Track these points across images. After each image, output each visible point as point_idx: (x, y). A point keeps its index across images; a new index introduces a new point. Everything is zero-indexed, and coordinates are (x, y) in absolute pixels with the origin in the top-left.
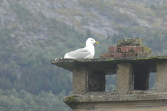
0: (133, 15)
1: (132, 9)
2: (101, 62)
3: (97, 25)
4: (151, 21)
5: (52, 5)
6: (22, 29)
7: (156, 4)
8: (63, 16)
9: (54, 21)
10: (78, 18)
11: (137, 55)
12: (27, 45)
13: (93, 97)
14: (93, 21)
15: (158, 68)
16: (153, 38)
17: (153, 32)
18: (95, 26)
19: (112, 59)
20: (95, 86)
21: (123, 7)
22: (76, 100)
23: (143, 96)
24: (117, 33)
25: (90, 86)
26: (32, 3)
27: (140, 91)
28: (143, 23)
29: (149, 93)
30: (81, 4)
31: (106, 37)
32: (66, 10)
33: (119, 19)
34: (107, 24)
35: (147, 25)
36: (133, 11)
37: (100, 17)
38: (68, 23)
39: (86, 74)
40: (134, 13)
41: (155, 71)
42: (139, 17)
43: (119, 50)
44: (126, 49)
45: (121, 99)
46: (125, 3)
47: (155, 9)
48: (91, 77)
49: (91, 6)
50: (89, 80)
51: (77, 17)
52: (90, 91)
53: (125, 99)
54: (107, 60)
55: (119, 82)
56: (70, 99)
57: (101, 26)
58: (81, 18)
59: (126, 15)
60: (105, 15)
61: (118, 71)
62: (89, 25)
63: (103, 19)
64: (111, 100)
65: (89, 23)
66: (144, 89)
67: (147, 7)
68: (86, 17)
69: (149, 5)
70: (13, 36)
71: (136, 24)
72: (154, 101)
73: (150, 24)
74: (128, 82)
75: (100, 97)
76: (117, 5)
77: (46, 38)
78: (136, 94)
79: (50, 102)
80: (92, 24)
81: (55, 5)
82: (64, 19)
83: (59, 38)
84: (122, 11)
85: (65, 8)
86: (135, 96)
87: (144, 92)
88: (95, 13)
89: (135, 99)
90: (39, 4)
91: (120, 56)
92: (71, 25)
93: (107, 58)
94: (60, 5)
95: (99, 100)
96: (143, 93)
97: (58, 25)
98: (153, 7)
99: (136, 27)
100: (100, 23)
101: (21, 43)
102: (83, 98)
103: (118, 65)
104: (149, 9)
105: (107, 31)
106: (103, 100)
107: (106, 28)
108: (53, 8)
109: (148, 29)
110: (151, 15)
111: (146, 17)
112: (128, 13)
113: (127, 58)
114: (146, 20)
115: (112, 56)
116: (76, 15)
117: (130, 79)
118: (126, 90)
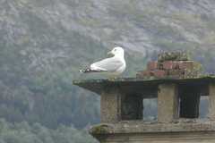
0: (179, 27)
1: (177, 19)
2: (138, 82)
3: (133, 39)
4: (201, 35)
5: (74, 13)
6: (35, 44)
7: (207, 13)
8: (89, 28)
9: (76, 34)
10: (108, 31)
11: (183, 73)
12: (43, 66)
13: (127, 126)
14: (126, 35)
16: (203, 57)
17: (205, 49)
18: (130, 41)
19: (152, 78)
20: (129, 113)
21: (165, 17)
22: (105, 131)
23: (191, 126)
24: (158, 50)
25: (123, 113)
26: (48, 12)
27: (188, 120)
28: (190, 37)
29: (199, 121)
30: (111, 12)
31: (144, 55)
32: (92, 21)
33: (160, 32)
34: (145, 38)
35: (196, 40)
36: (178, 21)
37: (136, 29)
38: (95, 37)
39: (118, 97)
40: (180, 24)
41: (207, 94)
42: (186, 30)
43: (161, 67)
44: (170, 65)
45: (163, 130)
46: (168, 12)
47: (207, 20)
48: (124, 101)
49: (124, 15)
50: (122, 105)
51: (106, 30)
52: (123, 119)
53: (169, 130)
54: (145, 79)
55: (160, 108)
56: (97, 129)
57: (138, 41)
58: (111, 30)
59: (169, 27)
60: (142, 27)
61: (159, 94)
62: (121, 40)
63: (140, 31)
64: (150, 131)
65: (122, 37)
66: (193, 117)
67: (196, 17)
68: (118, 30)
69: (199, 15)
70: (24, 53)
71: (183, 39)
72: (206, 132)
73: (200, 39)
74: (172, 108)
75: (136, 126)
76: (157, 14)
77: (67, 56)
78: (182, 124)
80: (125, 39)
81: (78, 14)
82: (90, 32)
83: (83, 56)
84: (164, 22)
85: (91, 17)
86: (181, 126)
87: (193, 120)
88: (130, 24)
89: (181, 129)
90: (57, 13)
91: (162, 75)
92: (99, 39)
93: (145, 78)
94: (84, 14)
95: (134, 131)
96: (191, 122)
97: (82, 40)
98: (204, 17)
99: (182, 43)
100: (137, 37)
101: (34, 63)
102: (114, 128)
103: (160, 87)
104: (198, 19)
105: (145, 47)
106: (140, 131)
107: (143, 43)
108: (75, 19)
109: (198, 45)
110: (202, 27)
111: (195, 30)
112: (172, 24)
113: (171, 77)
114: (195, 33)
115: (152, 74)
116: (105, 27)
117: (174, 104)
118: (170, 118)
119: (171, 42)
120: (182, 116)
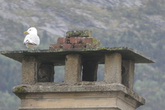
0: (90, 16)
1: (88, 10)
2: (50, 53)
3: (54, 26)
4: (107, 23)
5: (10, 5)
7: (112, 6)
8: (20, 17)
9: (11, 21)
11: (85, 47)
13: (42, 87)
14: (49, 22)
15: (107, 59)
16: (108, 39)
17: (109, 34)
18: (52, 27)
19: (61, 50)
20: (44, 77)
21: (79, 8)
22: (24, 91)
23: (91, 87)
25: (39, 77)
27: (88, 83)
28: (98, 24)
29: (97, 84)
30: (38, 5)
32: (23, 11)
33: (75, 20)
34: (63, 25)
35: (103, 27)
36: (89, 12)
37: (57, 18)
39: (35, 64)
40: (90, 14)
41: (104, 63)
42: (95, 19)
43: (68, 41)
44: (75, 40)
45: (69, 90)
46: (81, 4)
47: (112, 11)
48: (40, 68)
49: (47, 7)
50: (38, 71)
51: (34, 18)
52: (39, 81)
53: (74, 90)
54: (56, 51)
55: (66, 73)
56: (19, 89)
57: (58, 27)
58: (37, 19)
59: (82, 16)
60: (61, 16)
61: (67, 62)
62: (45, 26)
63: (59, 20)
64: (59, 91)
65: (46, 24)
66: (93, 81)
67: (103, 8)
68: (42, 18)
69: (105, 7)
71: (93, 26)
72: (102, 92)
73: (106, 25)
74: (76, 73)
75: (49, 87)
76: (73, 6)
77: (4, 39)
78: (84, 85)
79: (6, 102)
80: (48, 25)
81: (12, 6)
82: (21, 20)
83: (16, 39)
84: (78, 12)
85: (22, 8)
86: (83, 87)
87: (93, 83)
88: (52, 14)
89: (83, 90)
91: (69, 48)
93: (56, 49)
94: (17, 6)
95: (47, 91)
96: (91, 84)
97: (15, 26)
98: (109, 9)
99: (92, 29)
100: (57, 24)
102: (32, 88)
103: (67, 57)
104: (105, 10)
106: (51, 91)
107: (62, 29)
108: (10, 10)
109: (104, 31)
110: (107, 17)
111: (102, 19)
112: (84, 14)
113: (76, 49)
114: (102, 21)
115: (61, 47)
116: (33, 16)
117: (78, 70)
118: (75, 81)
119: (83, 27)
120: (84, 79)
